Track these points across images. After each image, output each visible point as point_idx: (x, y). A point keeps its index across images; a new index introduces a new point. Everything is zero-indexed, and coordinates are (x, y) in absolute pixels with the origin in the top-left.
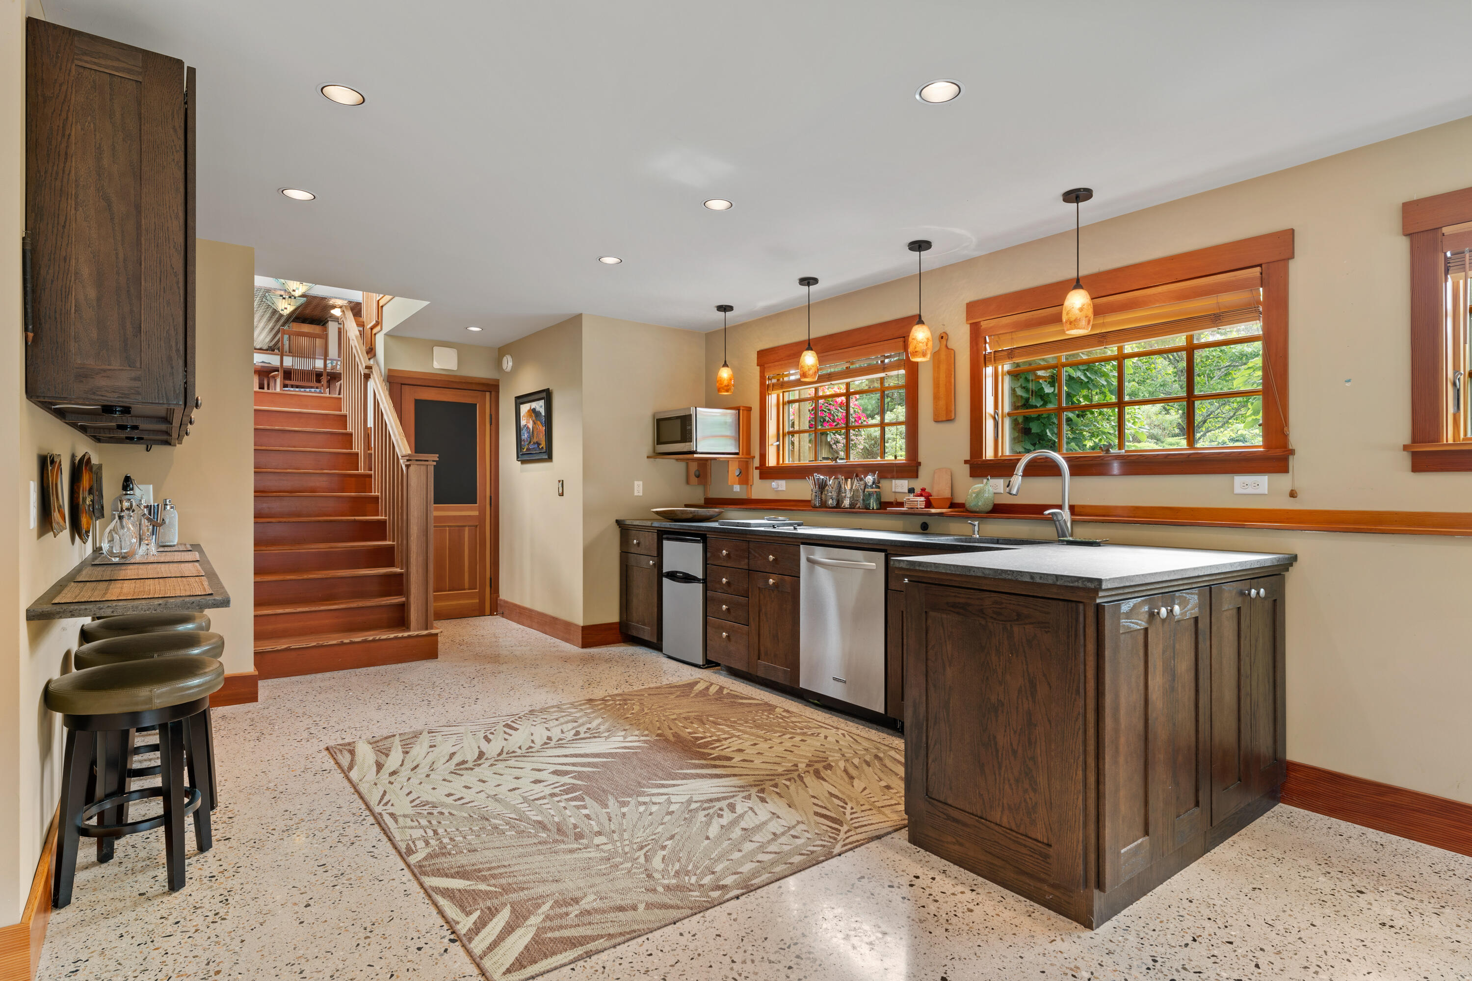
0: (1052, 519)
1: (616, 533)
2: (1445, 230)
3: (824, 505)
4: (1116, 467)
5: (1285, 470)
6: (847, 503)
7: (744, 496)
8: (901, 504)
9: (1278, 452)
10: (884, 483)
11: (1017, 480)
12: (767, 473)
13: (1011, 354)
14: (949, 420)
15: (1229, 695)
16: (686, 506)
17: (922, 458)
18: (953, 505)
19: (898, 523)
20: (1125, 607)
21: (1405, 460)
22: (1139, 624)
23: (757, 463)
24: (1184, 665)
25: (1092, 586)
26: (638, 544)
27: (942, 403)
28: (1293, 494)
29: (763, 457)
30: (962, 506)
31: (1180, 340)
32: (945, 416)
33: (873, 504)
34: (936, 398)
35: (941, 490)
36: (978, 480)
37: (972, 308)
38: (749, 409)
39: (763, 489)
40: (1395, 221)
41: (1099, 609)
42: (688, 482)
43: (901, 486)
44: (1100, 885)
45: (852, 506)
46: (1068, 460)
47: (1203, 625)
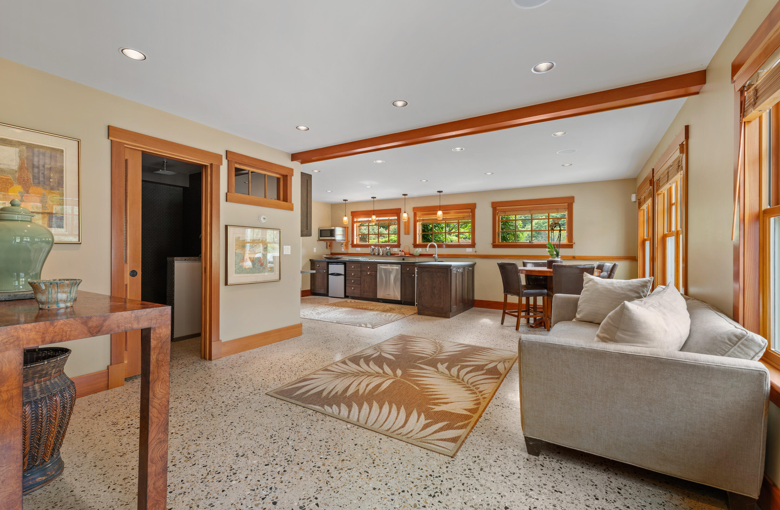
0: (434, 257)
1: (309, 263)
2: (497, 208)
3: (374, 254)
4: (444, 246)
5: (474, 247)
6: (381, 254)
7: (346, 252)
8: (398, 254)
9: (474, 244)
10: (391, 249)
11: (428, 249)
12: (354, 246)
13: (423, 220)
14: (408, 234)
15: (466, 286)
16: (326, 255)
17: (401, 242)
18: (410, 254)
19: (397, 258)
20: (454, 269)
21: (492, 246)
22: (455, 272)
23: (350, 242)
24: (461, 280)
25: (450, 266)
26: (319, 266)
27: (407, 230)
28: (476, 252)
29: (353, 241)
30: (412, 254)
31: (457, 221)
32: (407, 233)
33: (389, 254)
34: (405, 229)
35: (406, 251)
36: (415, 248)
37: (414, 209)
38: (348, 228)
39: (352, 250)
40: (490, 205)
41: (451, 269)
42: (327, 248)
43: (396, 250)
44: (451, 312)
45: (383, 255)
46: (437, 244)
47: (463, 273)
